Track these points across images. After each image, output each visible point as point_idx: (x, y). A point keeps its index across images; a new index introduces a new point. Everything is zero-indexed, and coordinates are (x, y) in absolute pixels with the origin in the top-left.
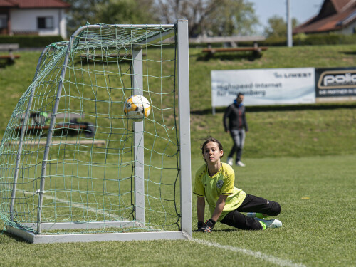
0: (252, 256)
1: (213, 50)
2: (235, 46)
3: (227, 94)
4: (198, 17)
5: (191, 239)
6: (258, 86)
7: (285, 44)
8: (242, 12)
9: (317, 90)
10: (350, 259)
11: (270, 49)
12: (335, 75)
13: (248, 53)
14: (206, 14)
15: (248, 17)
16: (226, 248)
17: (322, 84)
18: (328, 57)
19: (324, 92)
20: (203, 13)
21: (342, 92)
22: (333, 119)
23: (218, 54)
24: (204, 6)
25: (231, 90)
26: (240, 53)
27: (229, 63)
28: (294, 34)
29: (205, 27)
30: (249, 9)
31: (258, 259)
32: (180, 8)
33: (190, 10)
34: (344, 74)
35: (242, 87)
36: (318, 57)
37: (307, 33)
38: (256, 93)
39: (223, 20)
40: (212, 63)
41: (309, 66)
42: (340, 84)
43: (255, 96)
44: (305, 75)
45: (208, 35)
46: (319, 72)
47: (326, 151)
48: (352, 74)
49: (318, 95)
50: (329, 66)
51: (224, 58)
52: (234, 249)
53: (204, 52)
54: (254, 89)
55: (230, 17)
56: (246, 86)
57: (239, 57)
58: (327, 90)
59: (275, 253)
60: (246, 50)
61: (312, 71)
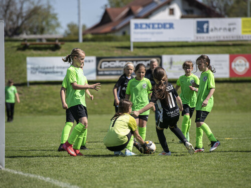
0: (43, 181)
1: (28, 43)
2: (44, 42)
3: (37, 73)
4: (20, 22)
5: (3, 169)
6: (58, 68)
7: (77, 41)
8: (49, 19)
9: (97, 71)
10: (109, 182)
11: (67, 44)
12: (109, 62)
13: (51, 46)
14: (26, 20)
15: (53, 22)
16: (26, 175)
17: (101, 67)
18: (105, 50)
19: (102, 73)
20: (24, 19)
21: (113, 73)
22: (107, 90)
23: (31, 46)
24: (24, 14)
25: (40, 70)
26: (47, 46)
27: (39, 52)
28: (84, 34)
29: (25, 29)
30: (54, 17)
31: (47, 183)
32: (8, 15)
33: (14, 17)
34: (115, 61)
35: (47, 68)
36: (98, 50)
37: (92, 34)
38: (57, 72)
39: (36, 24)
40: (27, 52)
41: (92, 55)
42: (113, 68)
43: (56, 74)
44: (89, 61)
45: (27, 34)
46: (98, 59)
47: (102, 111)
48: (120, 61)
49: (98, 75)
50: (105, 55)
51: (36, 49)
52: (32, 176)
53: (22, 44)
54: (56, 70)
55: (42, 22)
56: (50, 68)
57: (45, 49)
58: (104, 71)
59: (60, 178)
60: (50, 44)
61: (94, 58)
